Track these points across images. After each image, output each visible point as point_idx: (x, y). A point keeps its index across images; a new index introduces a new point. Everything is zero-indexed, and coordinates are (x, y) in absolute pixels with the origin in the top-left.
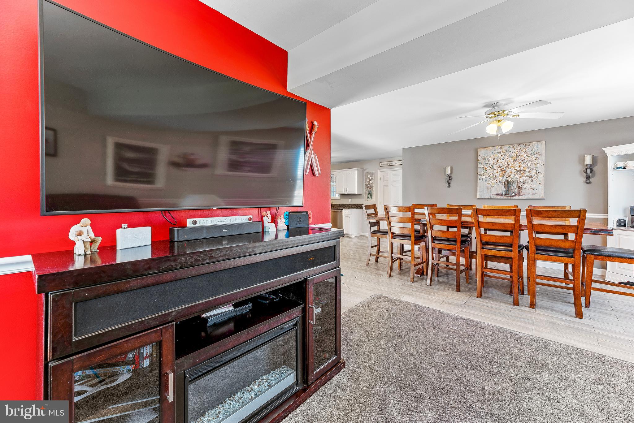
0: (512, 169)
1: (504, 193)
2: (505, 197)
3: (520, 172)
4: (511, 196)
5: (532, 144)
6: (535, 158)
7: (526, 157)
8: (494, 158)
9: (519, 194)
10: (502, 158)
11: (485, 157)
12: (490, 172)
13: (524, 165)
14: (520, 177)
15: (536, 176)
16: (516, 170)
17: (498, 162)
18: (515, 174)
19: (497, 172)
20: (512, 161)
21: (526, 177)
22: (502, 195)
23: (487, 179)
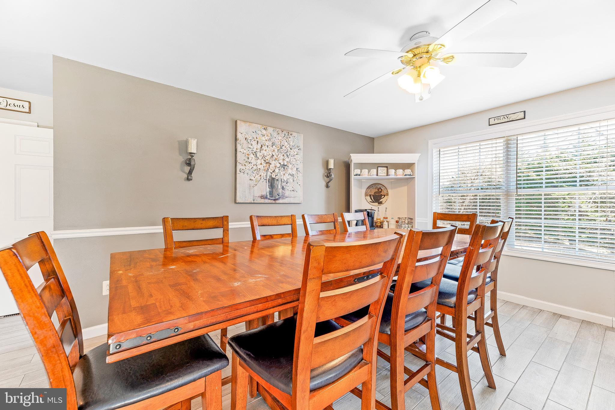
0: (276, 161)
1: (268, 194)
2: (269, 201)
3: (284, 168)
4: (275, 200)
5: (294, 134)
6: (296, 153)
7: (289, 149)
8: (258, 142)
9: (283, 197)
10: (267, 144)
11: (247, 137)
12: (254, 161)
13: (287, 160)
14: (284, 175)
15: (297, 174)
16: (280, 163)
17: (262, 148)
18: (279, 170)
19: (261, 164)
20: (276, 150)
21: (289, 175)
22: (266, 198)
23: (250, 172)
